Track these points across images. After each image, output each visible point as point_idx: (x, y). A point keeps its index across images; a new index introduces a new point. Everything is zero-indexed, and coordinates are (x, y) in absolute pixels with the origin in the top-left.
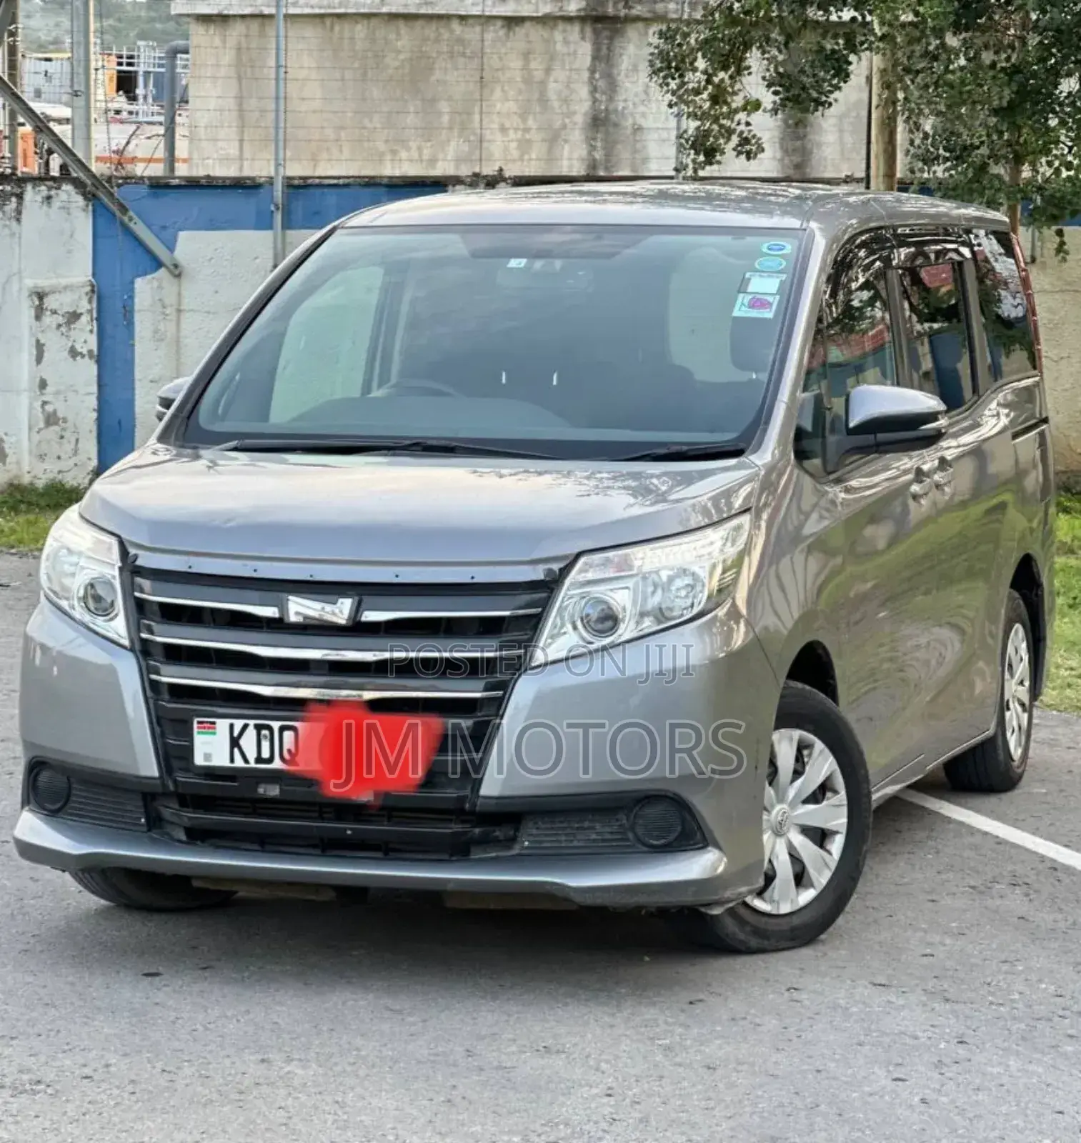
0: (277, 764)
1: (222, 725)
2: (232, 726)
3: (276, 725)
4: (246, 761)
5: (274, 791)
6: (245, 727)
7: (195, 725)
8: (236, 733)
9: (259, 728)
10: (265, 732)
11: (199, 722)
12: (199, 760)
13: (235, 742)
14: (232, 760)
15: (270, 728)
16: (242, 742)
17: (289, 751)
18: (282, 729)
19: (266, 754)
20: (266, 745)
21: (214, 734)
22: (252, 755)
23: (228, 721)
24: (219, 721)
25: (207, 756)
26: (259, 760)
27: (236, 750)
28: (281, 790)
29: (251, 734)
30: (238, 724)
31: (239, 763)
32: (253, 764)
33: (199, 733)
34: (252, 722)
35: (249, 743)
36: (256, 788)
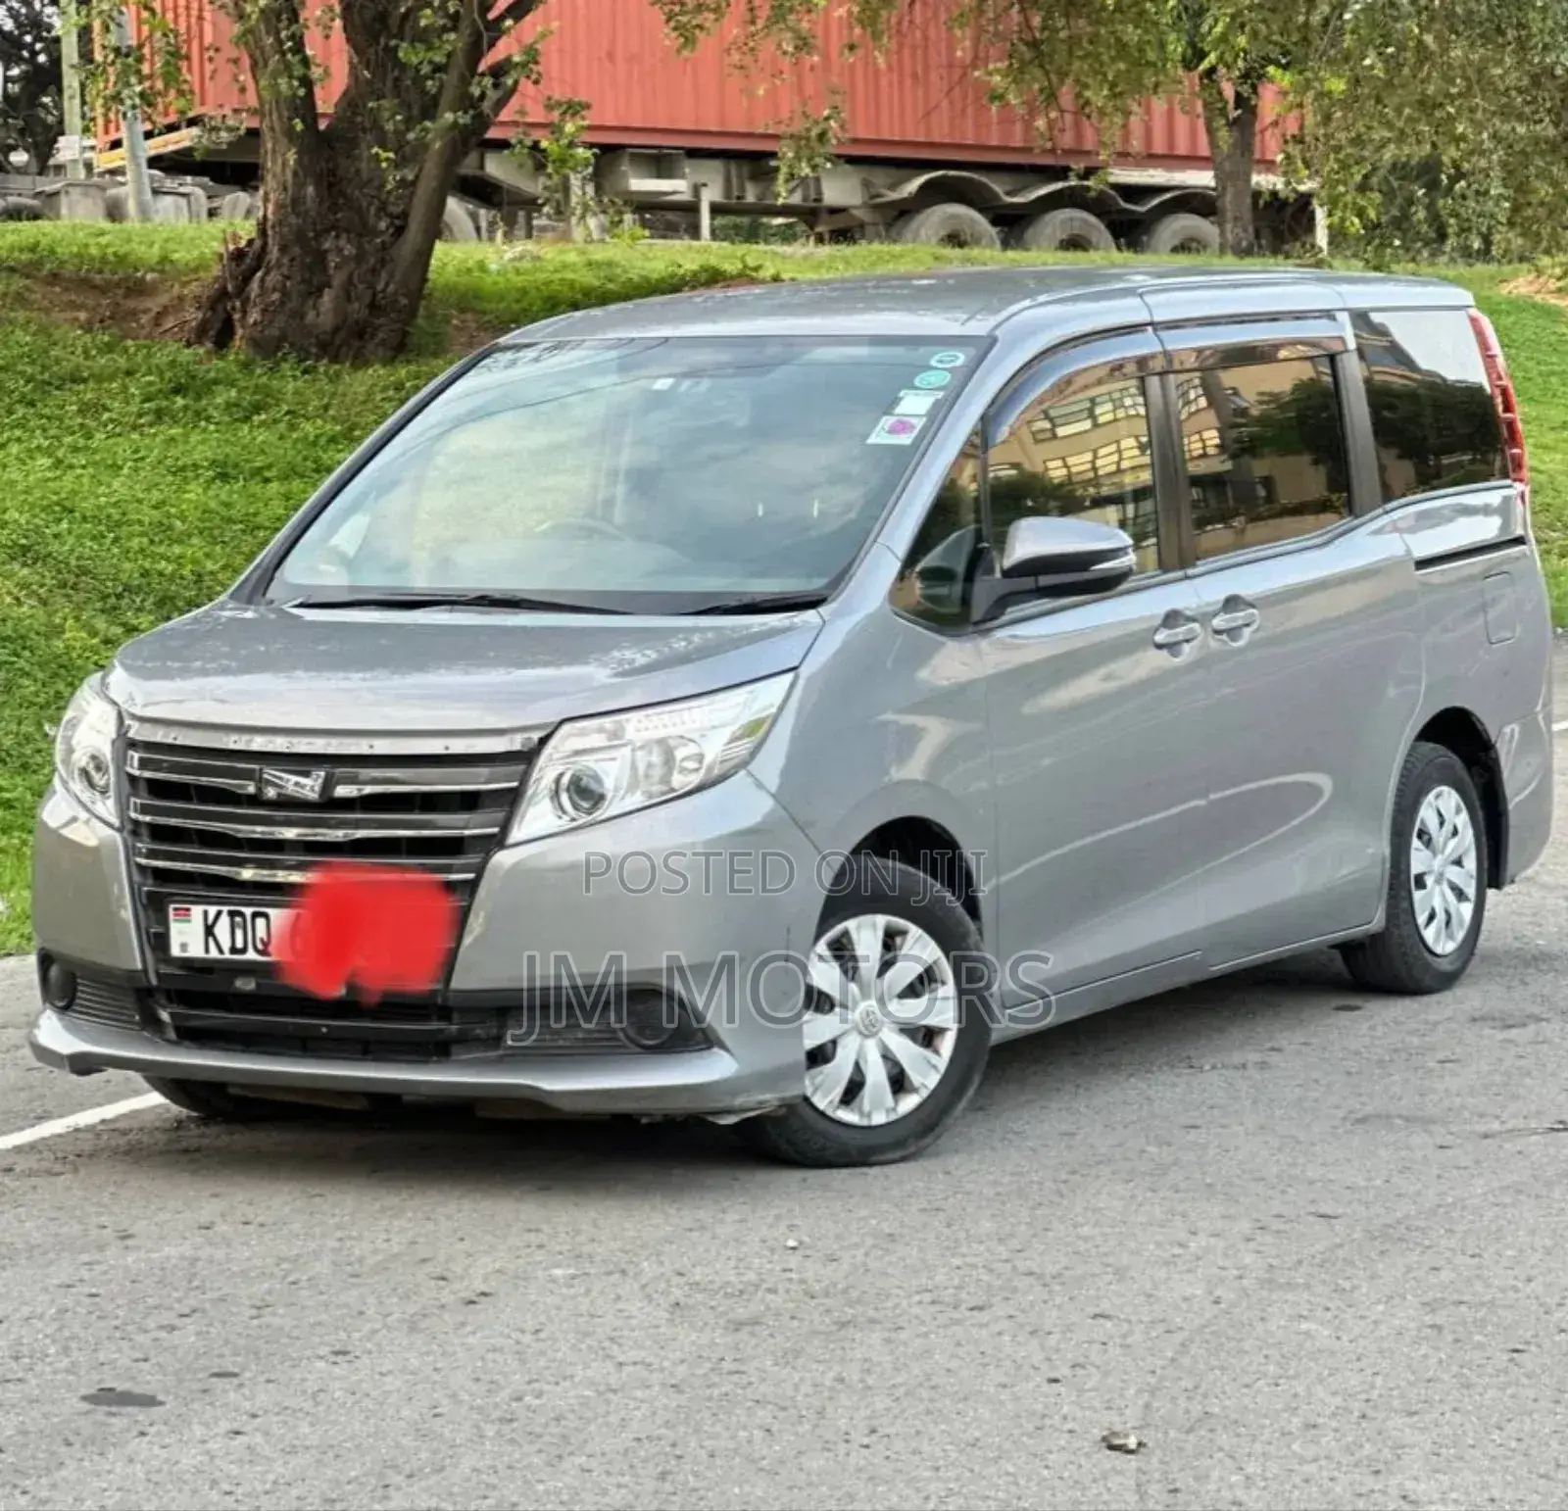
0: (251, 955)
1: (197, 911)
2: (206, 913)
3: (248, 911)
4: (221, 951)
5: (246, 985)
6: (219, 913)
7: (171, 912)
8: (210, 920)
9: (232, 914)
10: (238, 919)
11: (174, 909)
12: (175, 951)
13: (209, 931)
14: (207, 950)
15: (241, 914)
16: (217, 930)
17: (262, 940)
18: (255, 915)
19: (239, 944)
20: (239, 934)
21: (190, 922)
22: (226, 945)
23: (201, 909)
24: (193, 908)
25: (184, 947)
26: (234, 950)
27: (211, 941)
28: (258, 985)
29: (225, 920)
30: (212, 910)
31: (214, 953)
32: (227, 955)
33: (174, 921)
34: (225, 909)
35: (222, 929)
36: (232, 983)
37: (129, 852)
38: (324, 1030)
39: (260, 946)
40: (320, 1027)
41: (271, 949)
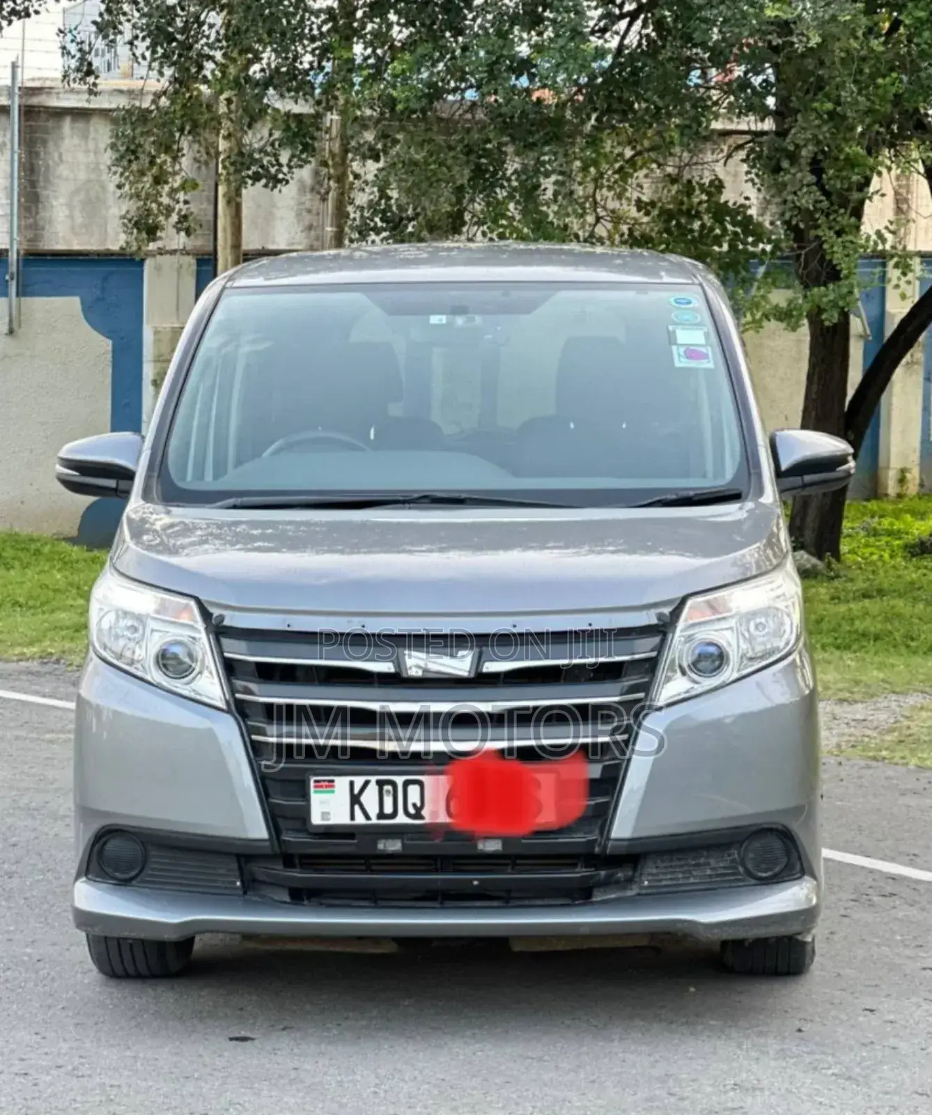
0: (401, 819)
1: (342, 783)
2: (352, 784)
3: (399, 780)
4: (367, 817)
5: (394, 846)
6: (367, 783)
7: (312, 784)
8: (356, 790)
9: (380, 784)
10: (388, 788)
11: (316, 781)
12: (316, 819)
13: (355, 799)
14: (352, 817)
15: (394, 784)
16: (364, 799)
17: (414, 805)
18: (406, 784)
19: (388, 809)
20: (388, 800)
21: (333, 792)
22: (373, 811)
23: (346, 780)
24: (337, 779)
25: (325, 815)
26: (381, 815)
27: (357, 808)
28: (403, 845)
29: (372, 790)
30: (359, 781)
31: (360, 819)
32: (374, 821)
33: (315, 792)
34: (373, 779)
35: (370, 799)
36: (376, 844)
37: (247, 732)
38: (476, 883)
39: (412, 811)
40: (471, 881)
41: (424, 812)
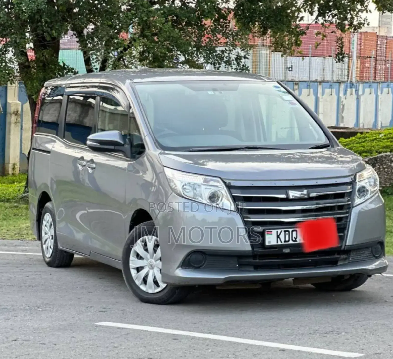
0: (291, 242)
1: (274, 232)
2: (277, 232)
3: (290, 230)
4: (281, 242)
5: (287, 251)
6: (281, 231)
7: (266, 233)
8: (278, 234)
9: (285, 231)
10: (287, 233)
11: (267, 232)
12: (267, 243)
13: (278, 237)
14: (277, 242)
15: (288, 231)
16: (280, 236)
17: (295, 238)
18: (292, 231)
19: (287, 239)
20: (287, 237)
21: (272, 235)
22: (283, 240)
23: (276, 230)
24: (273, 231)
25: (269, 242)
26: (285, 241)
27: (279, 240)
28: (291, 250)
29: (283, 233)
30: (279, 231)
31: (279, 243)
32: (283, 243)
33: (267, 235)
34: (283, 230)
35: (282, 236)
36: (282, 251)
37: (243, 218)
38: (310, 260)
39: (294, 239)
40: (309, 260)
41: (297, 240)
